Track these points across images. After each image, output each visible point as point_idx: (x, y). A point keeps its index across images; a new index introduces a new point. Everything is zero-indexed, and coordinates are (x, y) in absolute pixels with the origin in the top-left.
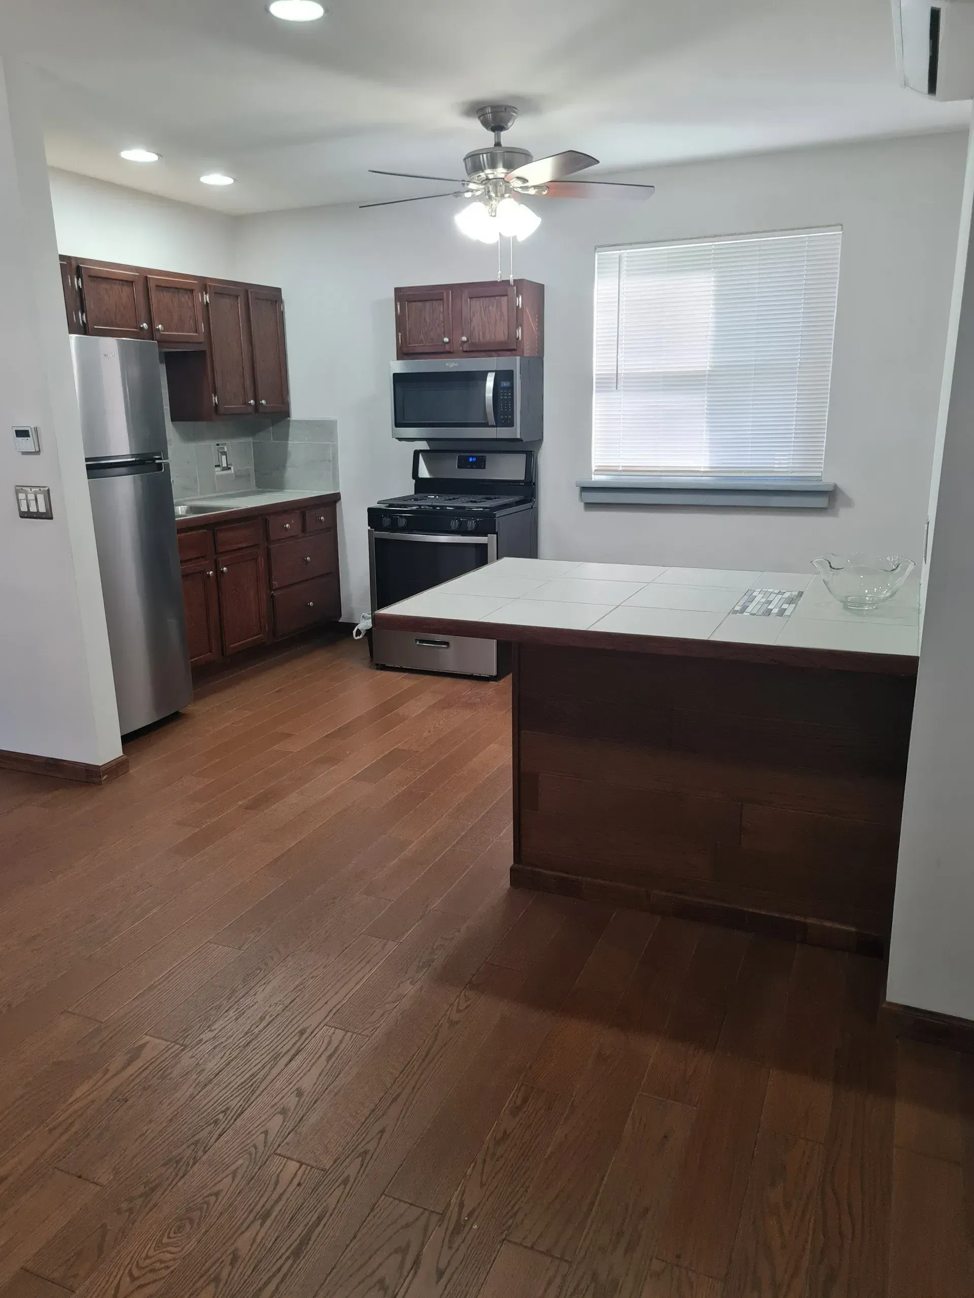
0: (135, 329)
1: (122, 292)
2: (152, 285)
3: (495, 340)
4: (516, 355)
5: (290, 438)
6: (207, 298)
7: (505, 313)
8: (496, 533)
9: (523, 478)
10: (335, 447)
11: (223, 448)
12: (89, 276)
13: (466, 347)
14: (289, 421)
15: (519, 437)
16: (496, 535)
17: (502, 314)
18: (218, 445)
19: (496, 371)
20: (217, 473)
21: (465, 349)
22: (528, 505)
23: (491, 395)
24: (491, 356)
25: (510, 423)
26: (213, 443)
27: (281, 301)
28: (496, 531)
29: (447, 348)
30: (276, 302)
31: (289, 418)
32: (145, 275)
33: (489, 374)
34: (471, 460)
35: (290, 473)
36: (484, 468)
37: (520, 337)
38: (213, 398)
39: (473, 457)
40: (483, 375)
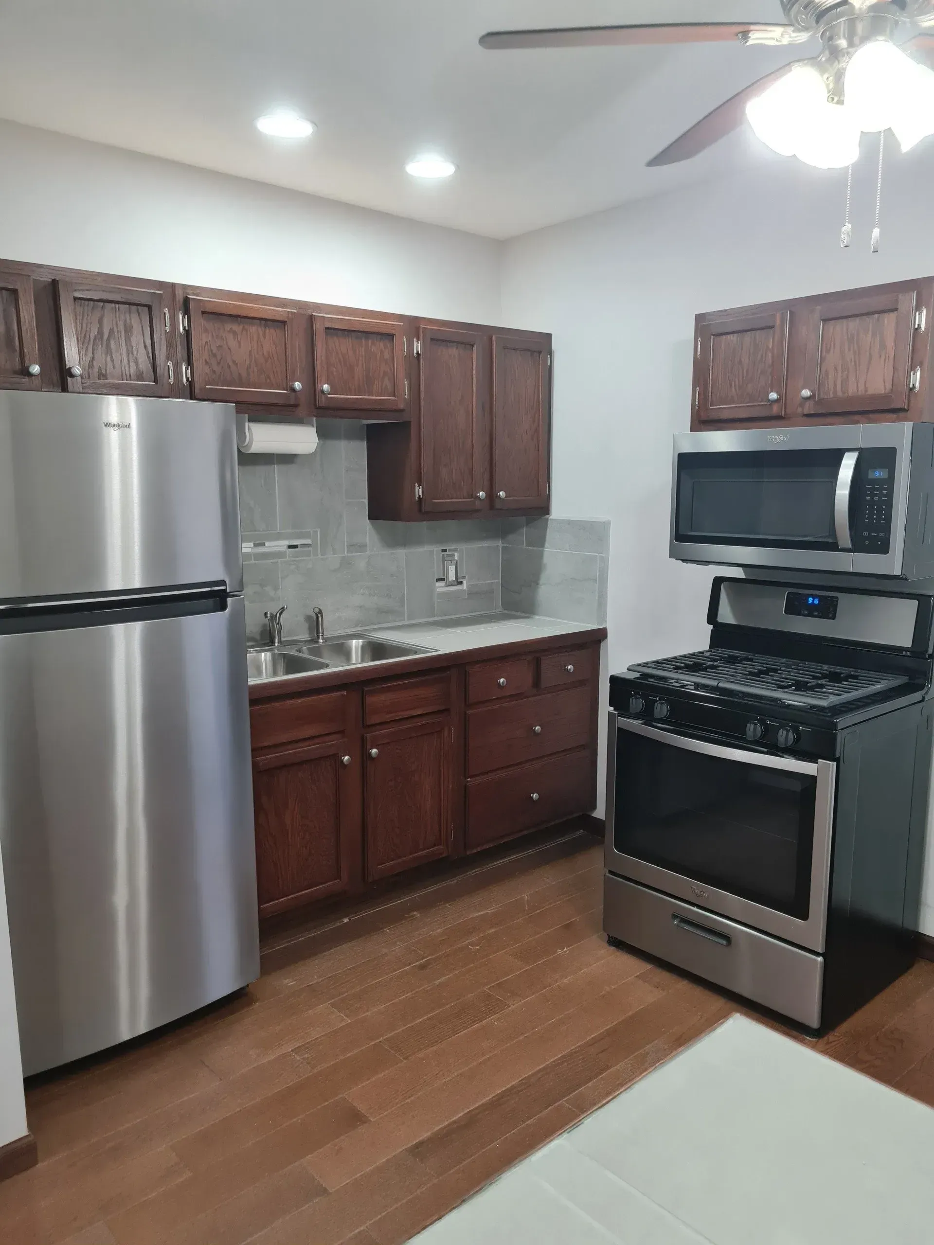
0: (284, 390)
1: (265, 338)
2: (319, 327)
3: (866, 391)
4: (906, 420)
5: (547, 545)
6: (417, 347)
7: (890, 343)
8: (837, 760)
9: (909, 645)
10: (605, 561)
11: (453, 555)
12: (203, 313)
13: (808, 408)
14: (547, 520)
15: (897, 571)
16: (835, 763)
17: (883, 346)
18: (445, 551)
19: (861, 451)
20: (438, 590)
21: (806, 412)
22: (917, 696)
23: (847, 492)
24: (857, 422)
25: (882, 547)
26: (437, 549)
27: (550, 352)
28: (837, 756)
29: (775, 410)
30: (540, 352)
31: (547, 516)
32: (310, 313)
33: (847, 455)
34: (810, 600)
35: (546, 592)
36: (834, 618)
37: (917, 385)
38: (417, 488)
39: (814, 597)
40: (835, 457)
